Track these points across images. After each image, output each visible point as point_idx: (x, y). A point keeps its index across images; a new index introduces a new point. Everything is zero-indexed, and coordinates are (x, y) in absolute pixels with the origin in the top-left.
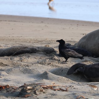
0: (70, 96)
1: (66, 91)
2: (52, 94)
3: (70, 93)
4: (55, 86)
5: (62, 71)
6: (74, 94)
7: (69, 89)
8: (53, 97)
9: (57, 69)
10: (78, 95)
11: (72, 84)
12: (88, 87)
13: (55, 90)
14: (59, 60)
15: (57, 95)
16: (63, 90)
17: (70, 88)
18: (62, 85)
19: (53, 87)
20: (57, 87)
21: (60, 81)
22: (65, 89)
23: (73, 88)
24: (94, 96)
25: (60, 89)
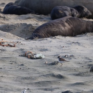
0: (18, 51)
1: (14, 46)
2: (2, 50)
3: (18, 49)
4: (3, 42)
5: (9, 27)
6: (22, 50)
7: (16, 45)
8: (3, 52)
9: (3, 26)
10: (26, 50)
11: (18, 40)
12: (34, 42)
13: (4, 46)
14: (5, 18)
15: (6, 50)
16: (11, 46)
17: (18, 43)
18: (10, 41)
19: (1, 43)
20: (6, 43)
21: (6, 37)
22: (13, 45)
23: (20, 44)
24: (41, 52)
25: (8, 44)
